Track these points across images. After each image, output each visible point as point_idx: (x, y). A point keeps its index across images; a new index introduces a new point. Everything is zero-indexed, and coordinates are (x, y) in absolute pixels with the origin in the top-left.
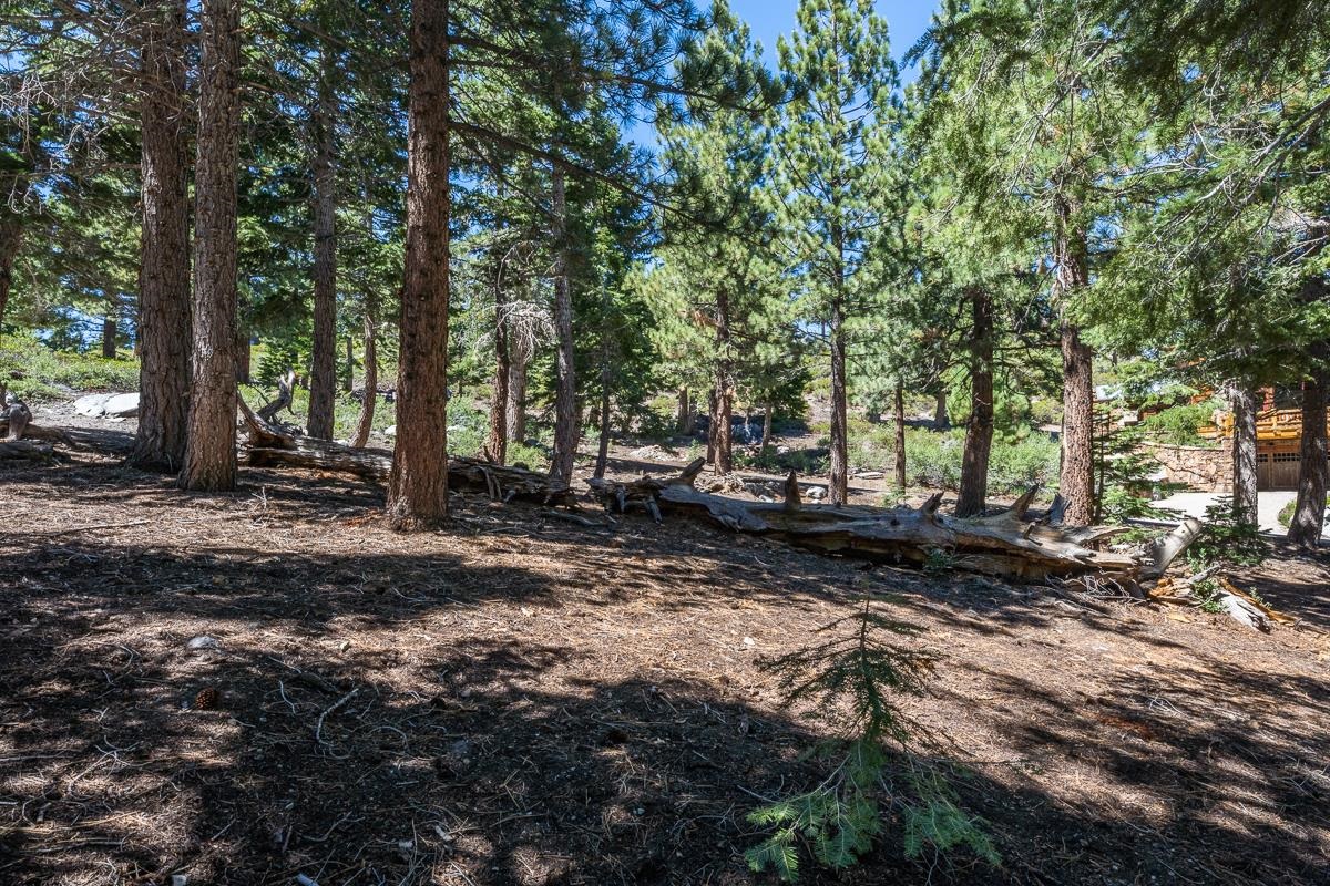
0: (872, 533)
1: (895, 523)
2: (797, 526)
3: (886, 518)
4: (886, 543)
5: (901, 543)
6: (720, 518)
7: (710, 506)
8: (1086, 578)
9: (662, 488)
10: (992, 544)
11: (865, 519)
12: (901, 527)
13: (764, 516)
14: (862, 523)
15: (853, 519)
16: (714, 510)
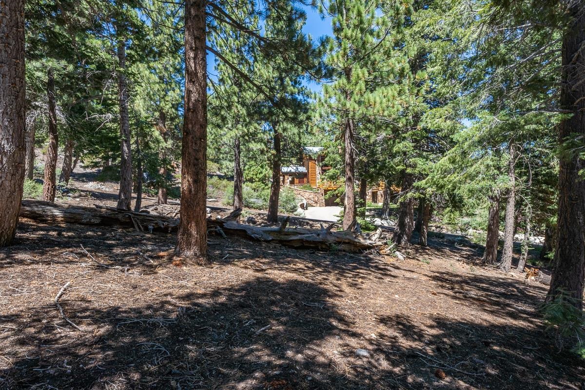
0: (311, 239)
1: (318, 235)
2: (283, 237)
3: (315, 233)
4: (314, 242)
5: (320, 242)
6: (253, 236)
7: (247, 230)
8: (372, 250)
9: (224, 222)
10: (347, 241)
11: (308, 234)
12: (321, 236)
13: (269, 234)
14: (307, 235)
15: (304, 234)
16: (249, 232)
